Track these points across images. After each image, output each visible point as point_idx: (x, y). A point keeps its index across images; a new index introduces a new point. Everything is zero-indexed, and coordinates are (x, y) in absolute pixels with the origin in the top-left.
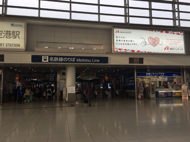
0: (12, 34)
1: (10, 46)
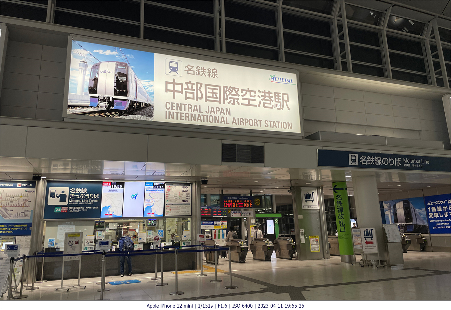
0: (275, 99)
1: (273, 126)
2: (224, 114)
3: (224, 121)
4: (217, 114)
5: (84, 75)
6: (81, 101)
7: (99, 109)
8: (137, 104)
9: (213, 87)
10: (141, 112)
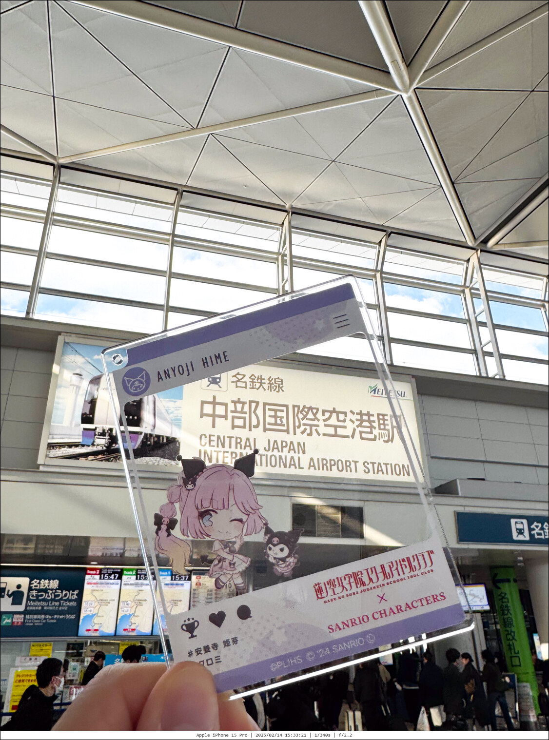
0: (379, 424)
1: (378, 471)
2: (295, 452)
3: (294, 465)
4: (282, 451)
5: (77, 394)
6: (68, 437)
7: (95, 449)
8: (154, 439)
9: (277, 407)
10: (160, 452)
